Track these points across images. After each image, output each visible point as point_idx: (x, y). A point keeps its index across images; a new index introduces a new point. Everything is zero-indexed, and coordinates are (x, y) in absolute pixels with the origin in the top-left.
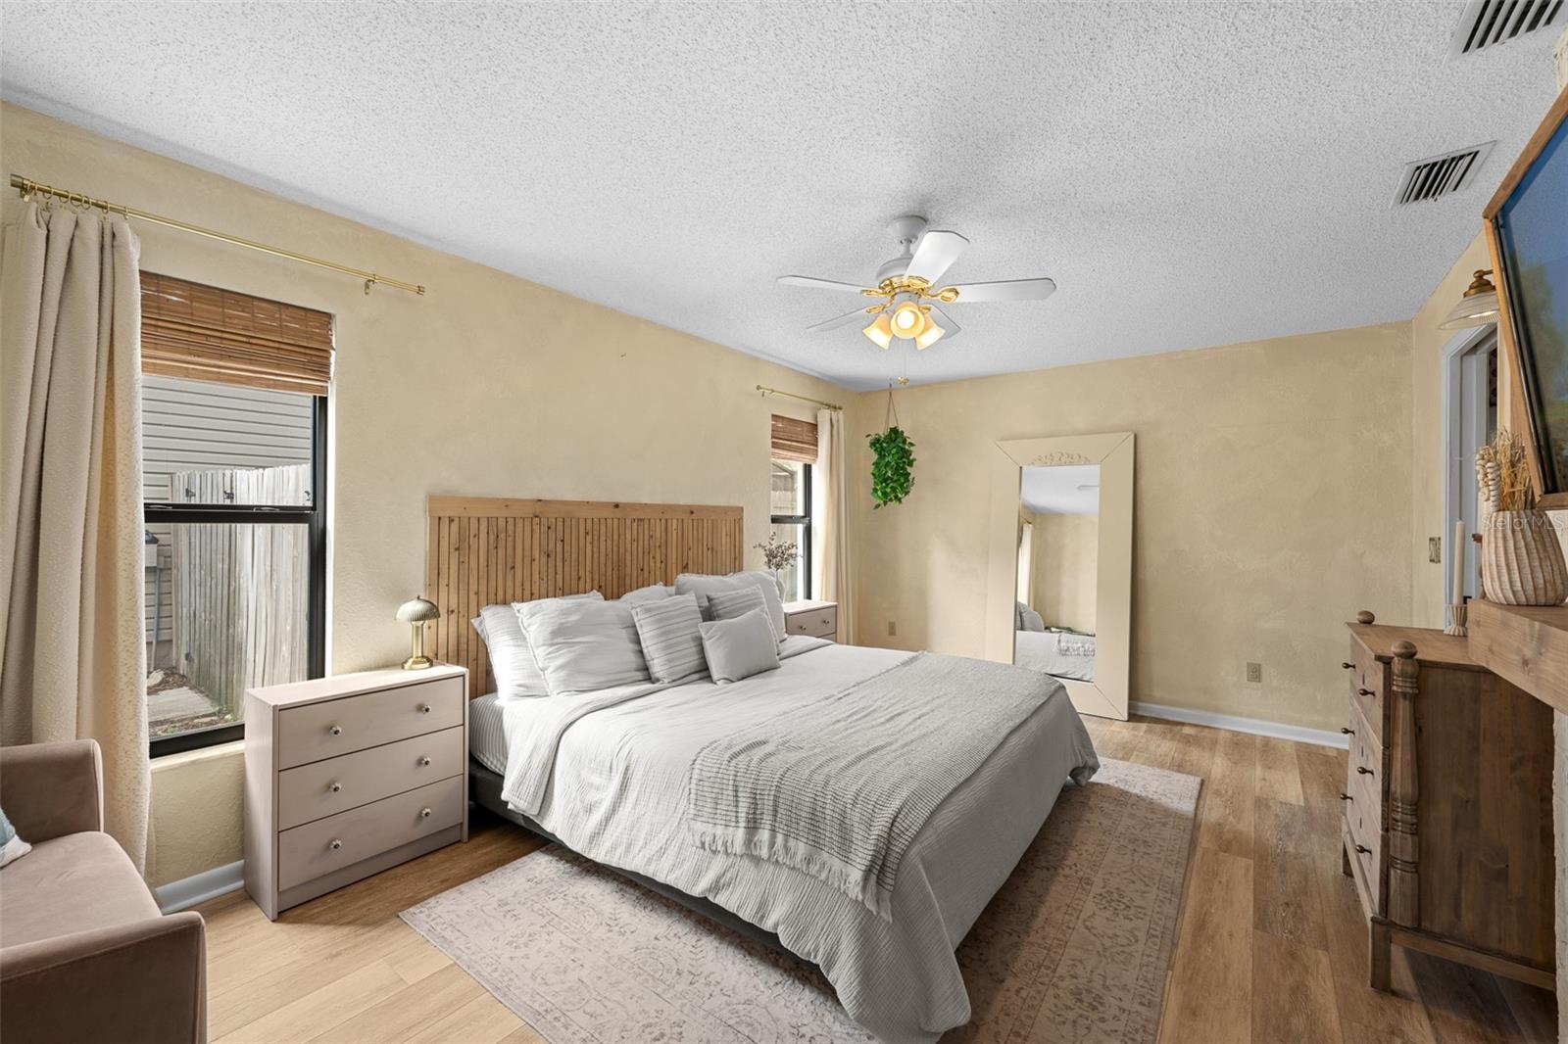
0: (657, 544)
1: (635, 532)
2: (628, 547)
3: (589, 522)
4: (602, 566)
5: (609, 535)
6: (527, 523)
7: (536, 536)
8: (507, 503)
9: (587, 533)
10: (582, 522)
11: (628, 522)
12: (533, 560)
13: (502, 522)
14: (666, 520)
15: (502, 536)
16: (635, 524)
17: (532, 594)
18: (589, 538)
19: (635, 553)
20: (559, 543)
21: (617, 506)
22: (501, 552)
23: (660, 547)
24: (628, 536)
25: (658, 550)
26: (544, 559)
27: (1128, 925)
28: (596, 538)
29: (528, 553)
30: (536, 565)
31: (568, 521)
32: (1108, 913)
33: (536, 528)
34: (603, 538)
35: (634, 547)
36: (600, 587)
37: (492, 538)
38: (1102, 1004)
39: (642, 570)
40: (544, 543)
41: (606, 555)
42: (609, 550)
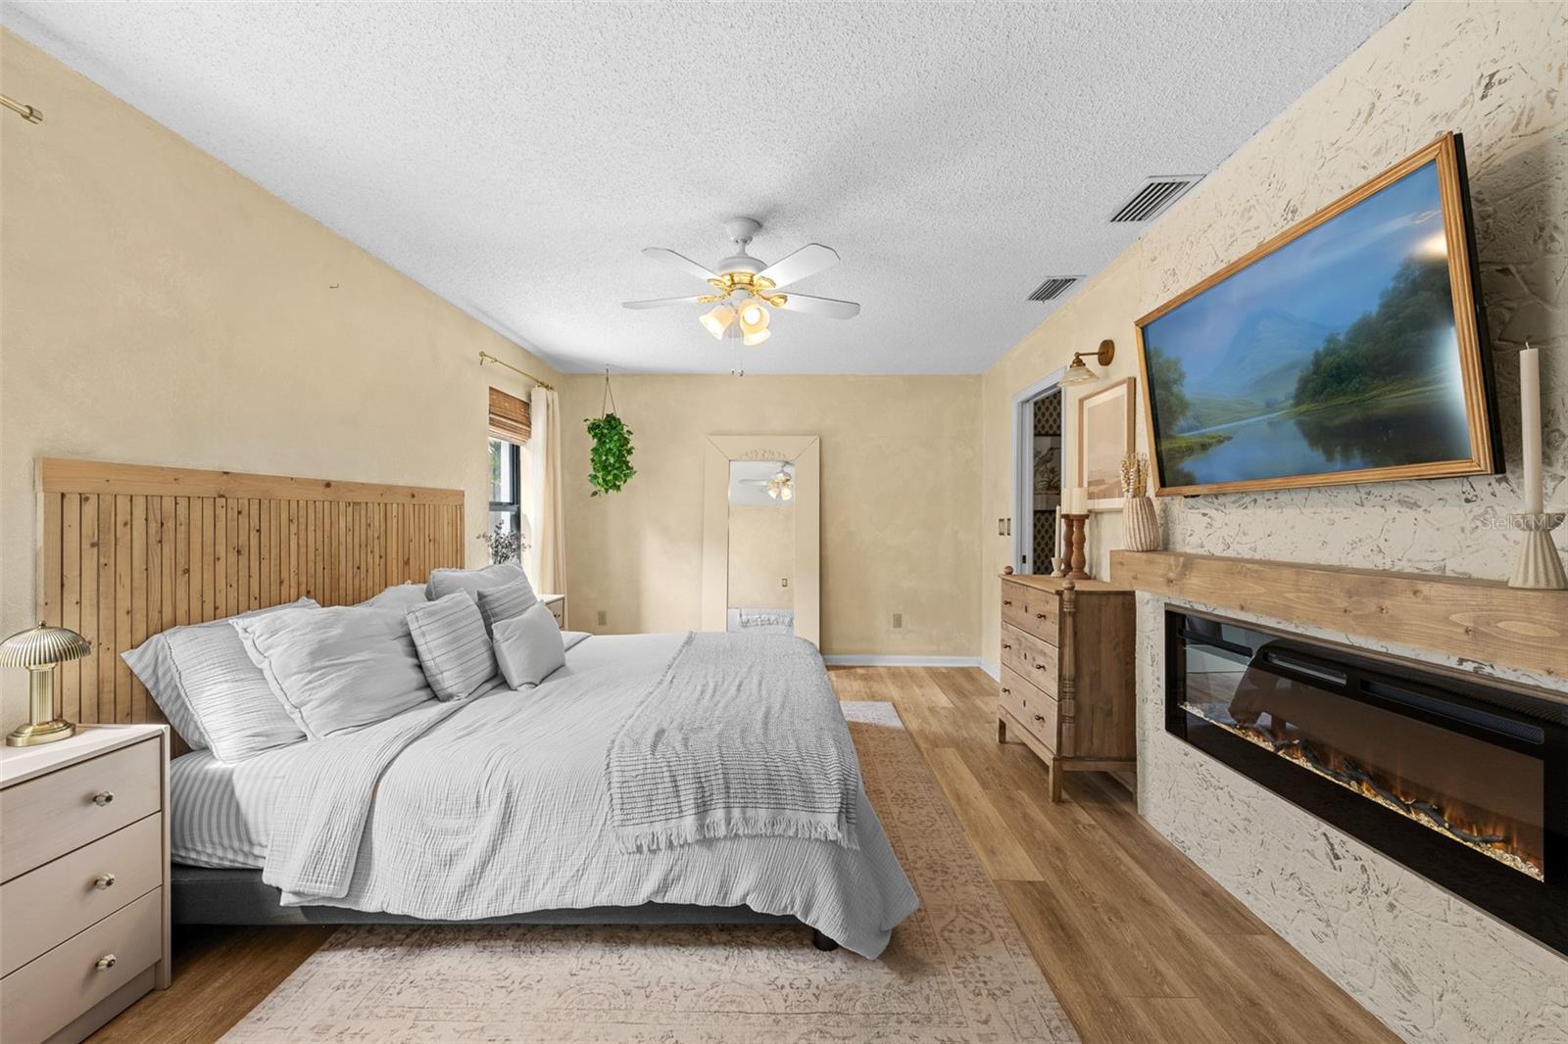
0: (376, 535)
1: (350, 519)
2: (343, 539)
3: (294, 505)
4: (311, 564)
5: (320, 523)
6: (208, 503)
7: (221, 524)
8: (177, 475)
9: (290, 521)
10: (284, 506)
11: (342, 506)
12: (216, 559)
13: (168, 503)
14: (386, 504)
15: (170, 524)
16: (350, 509)
18: (294, 527)
19: (350, 546)
20: (254, 535)
21: (328, 485)
22: (168, 549)
23: (379, 538)
24: (342, 525)
25: (376, 541)
26: (233, 556)
27: (924, 812)
28: (302, 527)
29: (209, 549)
30: (221, 564)
31: (265, 503)
32: (907, 809)
33: (221, 512)
34: (311, 528)
35: (349, 540)
36: (308, 592)
37: (154, 527)
38: (948, 868)
39: (359, 568)
40: (233, 534)
41: (316, 550)
42: (319, 543)
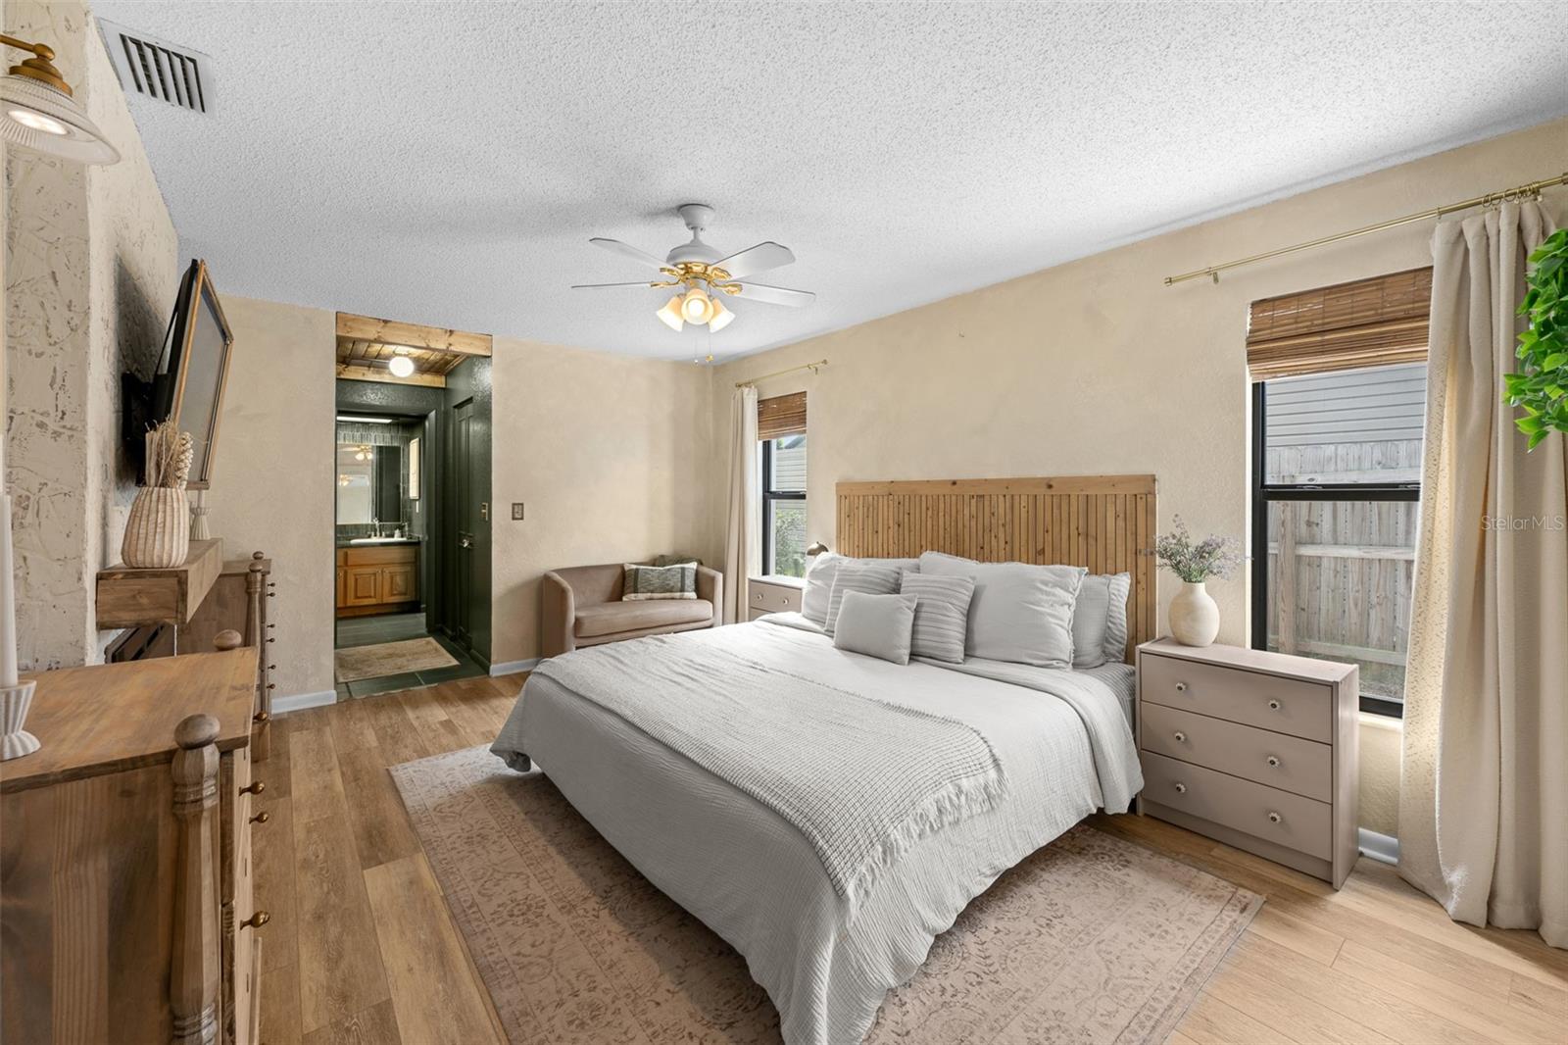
0: (1000, 523)
1: (973, 508)
2: (967, 523)
3: (930, 498)
4: (941, 538)
5: (948, 510)
6: (886, 498)
7: (891, 509)
8: (873, 485)
9: (927, 509)
10: (924, 498)
11: (967, 498)
12: (889, 528)
13: (871, 498)
14: (1012, 496)
15: (871, 509)
16: (974, 501)
17: (888, 554)
18: (930, 513)
19: (974, 530)
20: (906, 516)
21: (954, 483)
22: (870, 519)
24: (967, 512)
25: (1001, 529)
26: (896, 526)
28: (935, 513)
29: (886, 522)
30: (891, 531)
31: (912, 498)
33: (891, 502)
34: (941, 514)
35: (973, 523)
37: (866, 509)
39: (982, 548)
40: (896, 515)
41: (945, 529)
42: (948, 523)
